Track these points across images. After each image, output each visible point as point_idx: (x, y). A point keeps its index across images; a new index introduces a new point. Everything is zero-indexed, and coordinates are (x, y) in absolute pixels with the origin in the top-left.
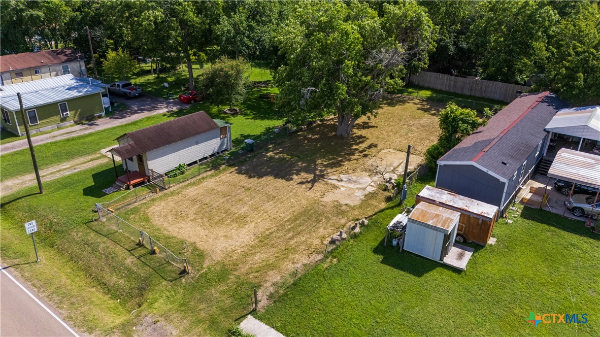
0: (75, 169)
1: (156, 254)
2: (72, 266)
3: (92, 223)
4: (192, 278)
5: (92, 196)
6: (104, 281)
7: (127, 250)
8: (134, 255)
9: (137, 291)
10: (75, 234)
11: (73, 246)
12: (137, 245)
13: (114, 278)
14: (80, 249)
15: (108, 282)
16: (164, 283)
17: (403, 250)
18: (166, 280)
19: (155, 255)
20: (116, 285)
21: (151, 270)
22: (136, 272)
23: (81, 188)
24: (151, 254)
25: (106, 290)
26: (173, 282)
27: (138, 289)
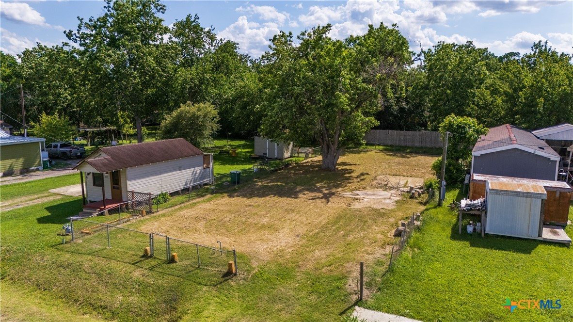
0: (17, 206)
1: (176, 262)
2: (41, 295)
3: (62, 246)
4: (244, 279)
5: (52, 223)
6: (103, 304)
7: (129, 263)
8: (142, 268)
9: (164, 306)
10: (39, 258)
11: (38, 272)
12: (142, 257)
13: (119, 297)
14: (52, 273)
15: (109, 305)
16: (205, 288)
17: (486, 235)
18: (206, 285)
19: (174, 264)
20: (125, 305)
21: (176, 278)
22: (154, 284)
23: (33, 219)
24: (168, 263)
25: (108, 315)
26: (219, 286)
27: (165, 302)
